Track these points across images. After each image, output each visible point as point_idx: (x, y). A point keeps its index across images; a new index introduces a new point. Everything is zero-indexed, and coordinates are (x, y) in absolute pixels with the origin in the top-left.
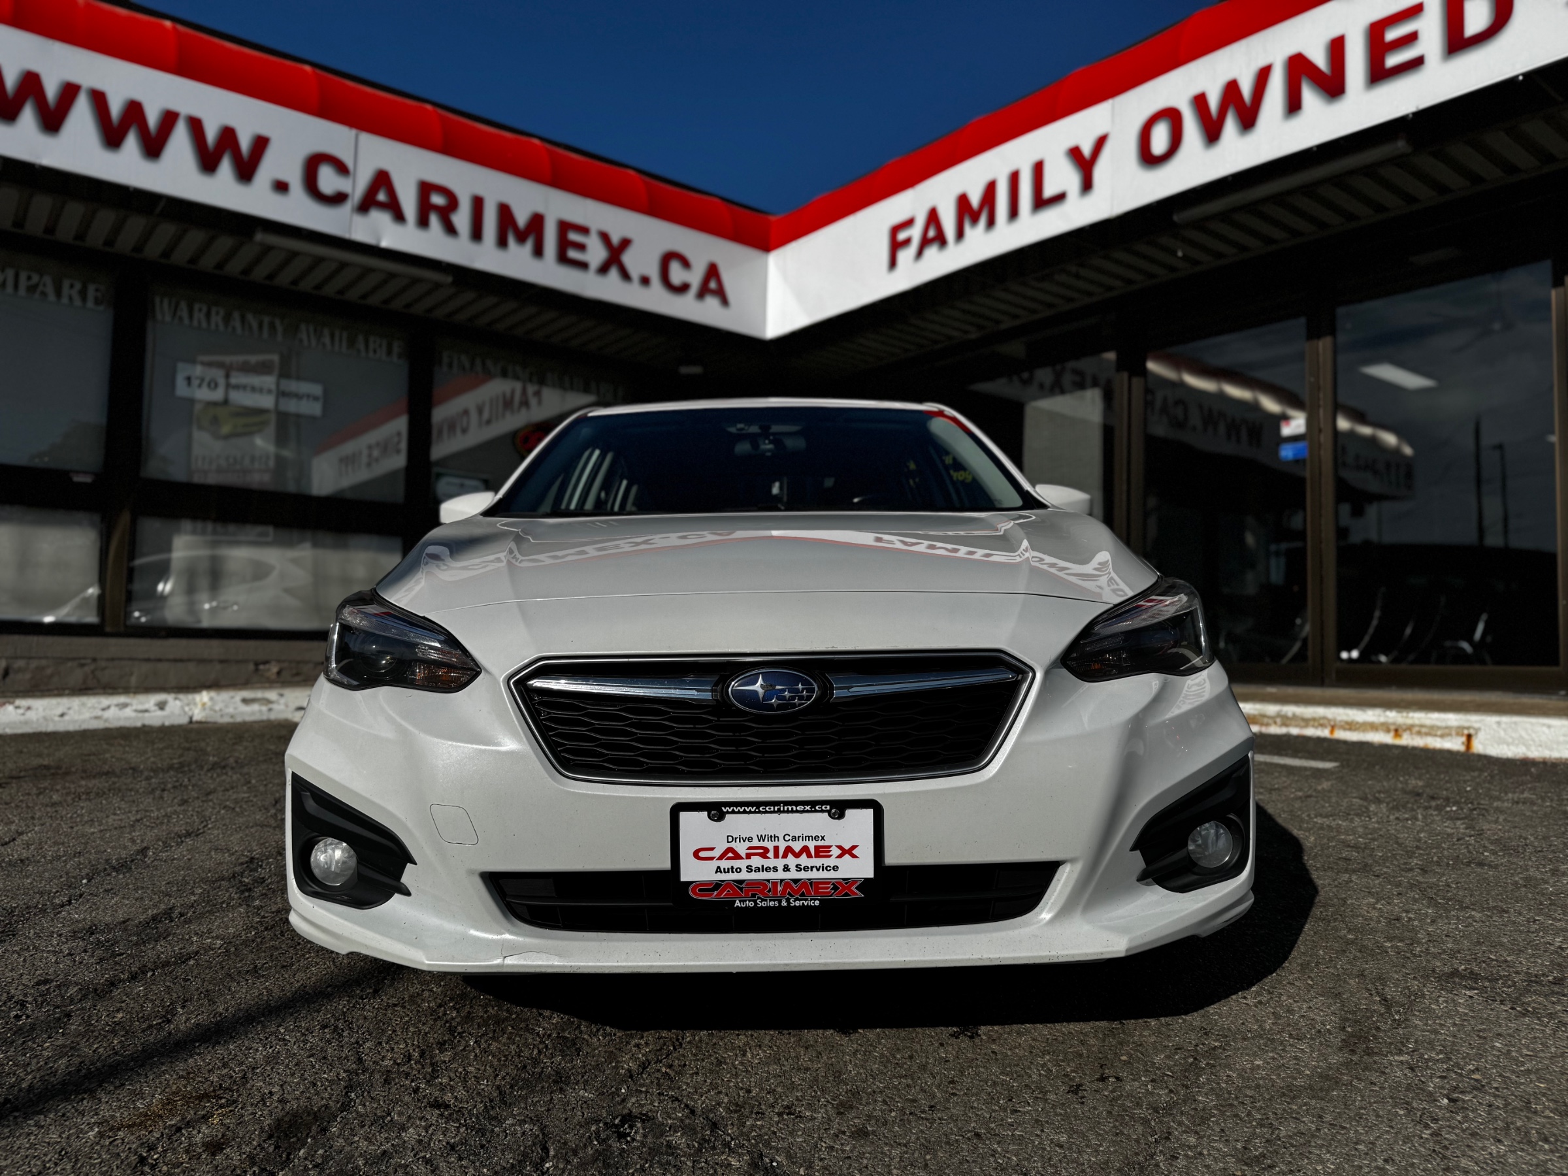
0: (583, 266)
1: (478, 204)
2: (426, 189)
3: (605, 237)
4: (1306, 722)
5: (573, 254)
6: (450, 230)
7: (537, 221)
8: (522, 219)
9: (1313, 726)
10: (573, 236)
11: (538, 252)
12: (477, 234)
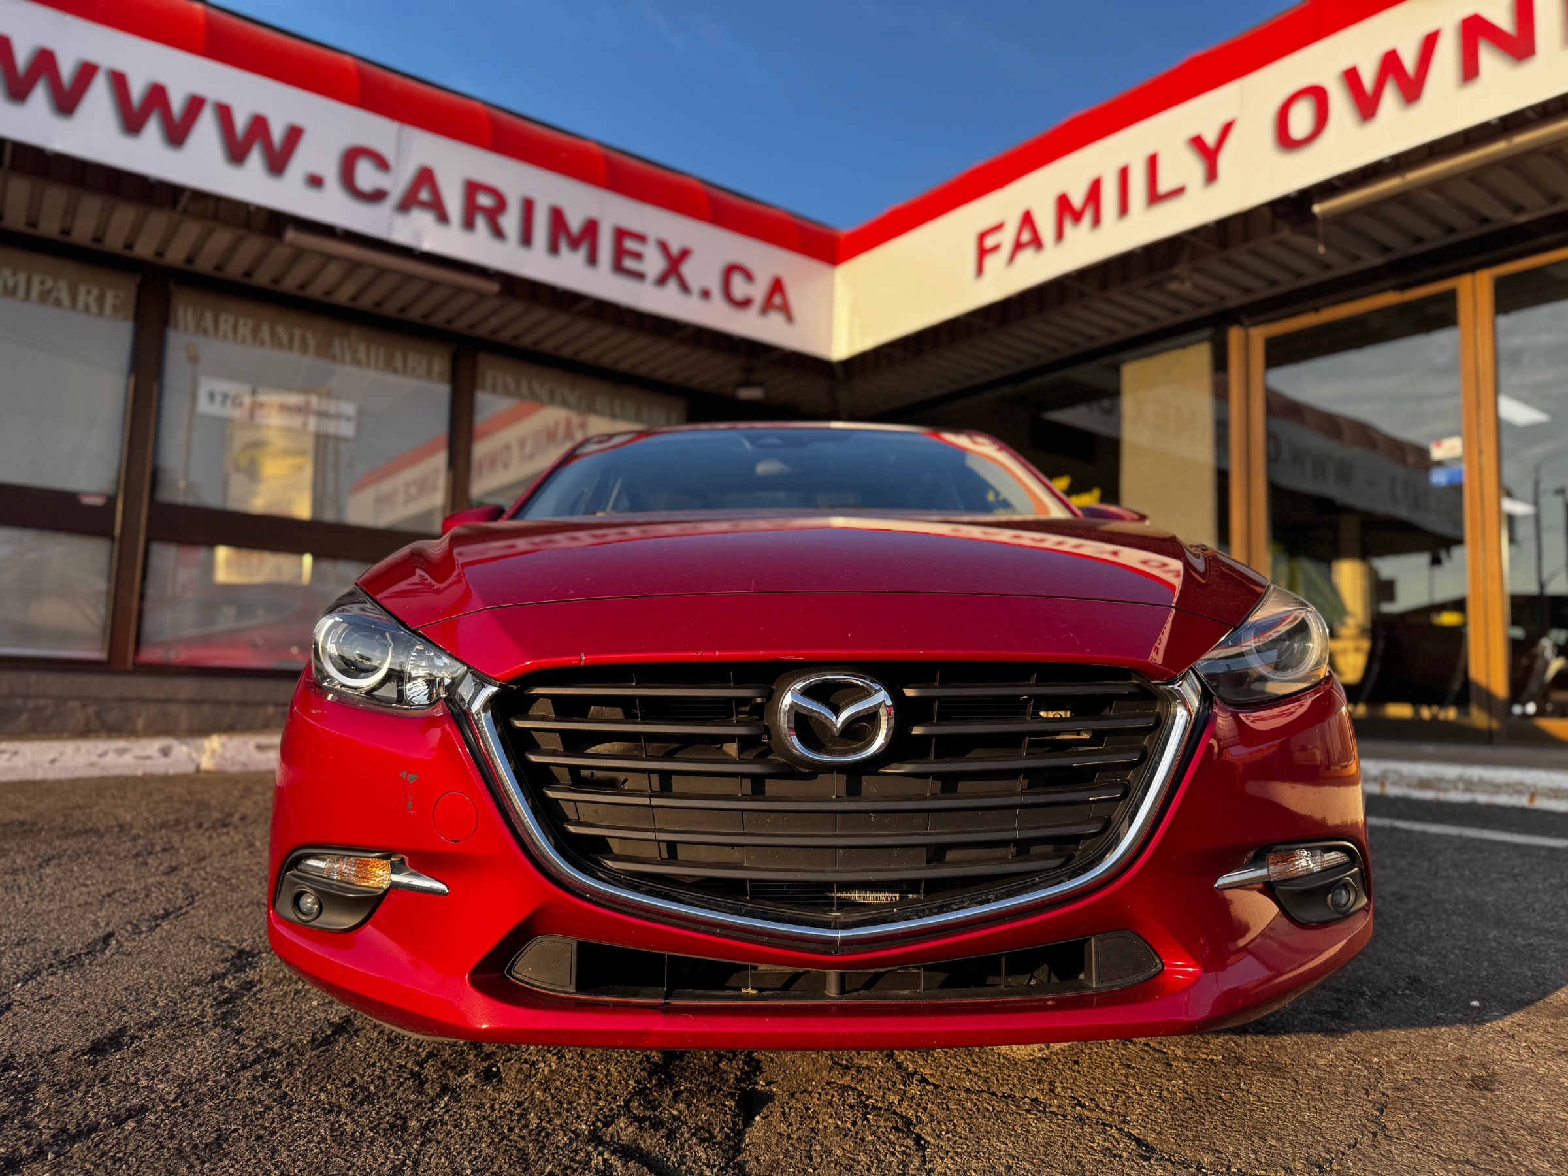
0: (639, 276)
1: (528, 206)
2: (472, 188)
3: (663, 247)
4: (1497, 788)
5: (629, 263)
6: (498, 232)
7: (591, 229)
8: (575, 223)
9: (1507, 793)
10: (630, 244)
11: (592, 259)
12: (526, 238)
